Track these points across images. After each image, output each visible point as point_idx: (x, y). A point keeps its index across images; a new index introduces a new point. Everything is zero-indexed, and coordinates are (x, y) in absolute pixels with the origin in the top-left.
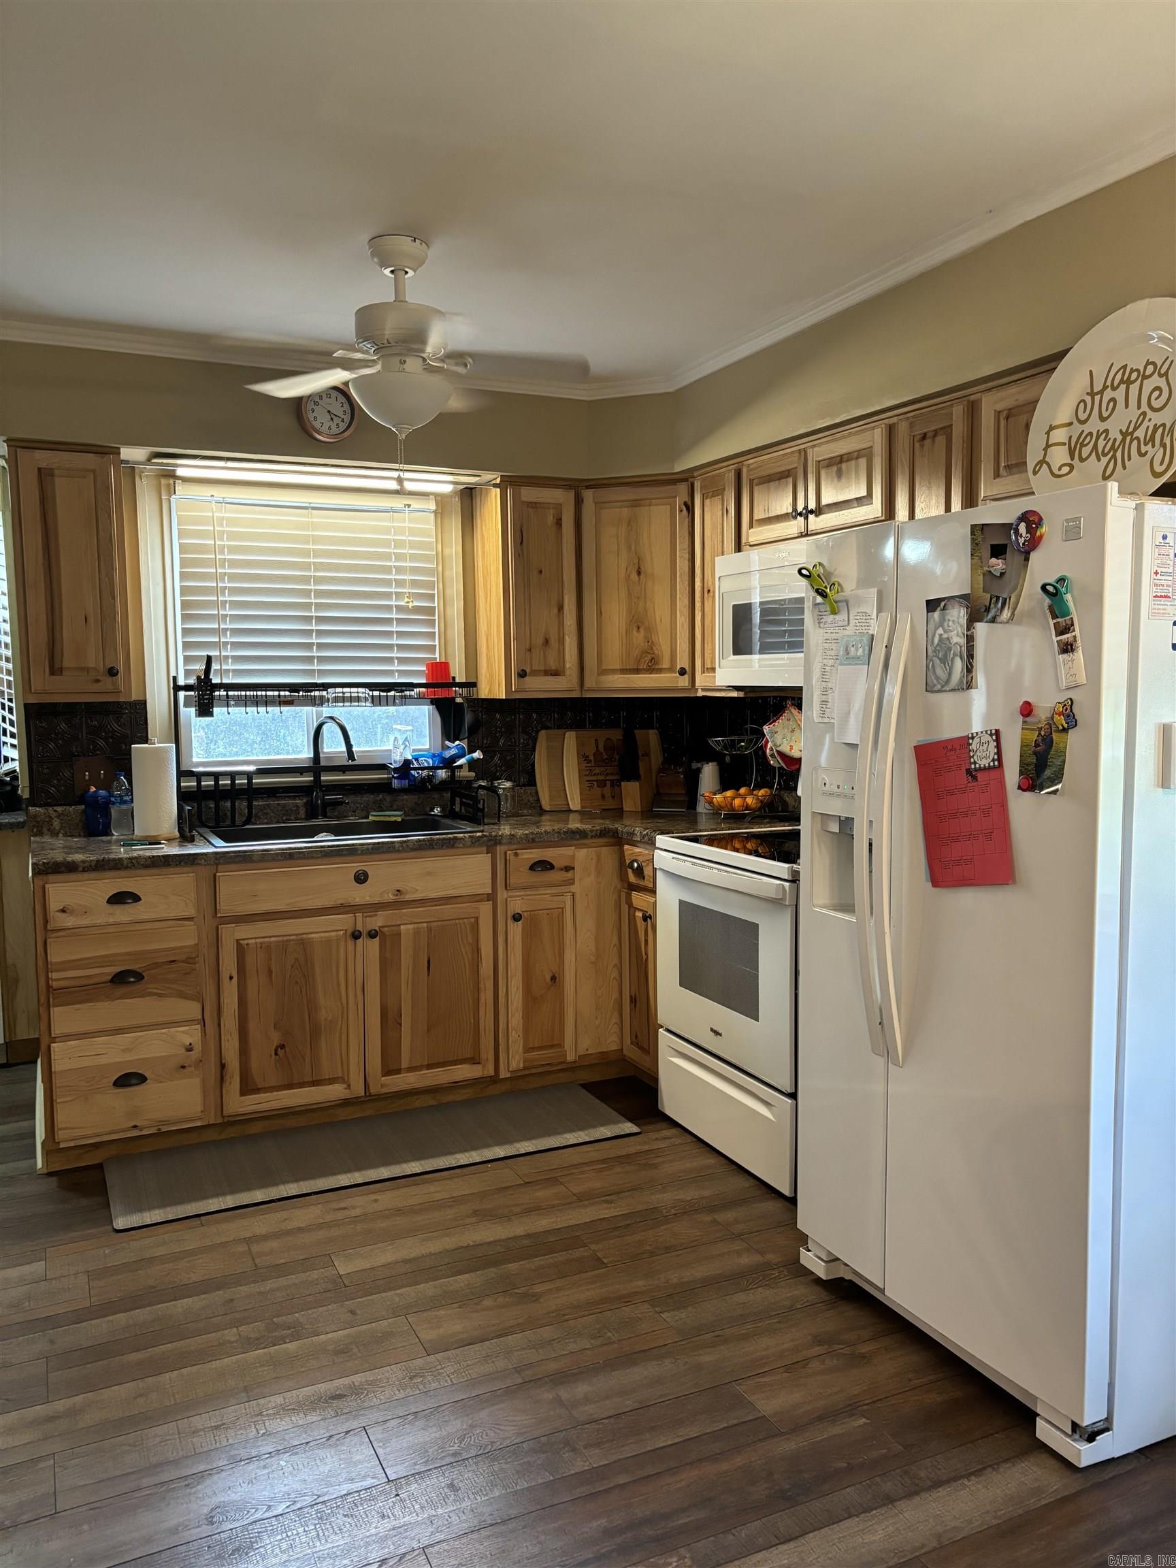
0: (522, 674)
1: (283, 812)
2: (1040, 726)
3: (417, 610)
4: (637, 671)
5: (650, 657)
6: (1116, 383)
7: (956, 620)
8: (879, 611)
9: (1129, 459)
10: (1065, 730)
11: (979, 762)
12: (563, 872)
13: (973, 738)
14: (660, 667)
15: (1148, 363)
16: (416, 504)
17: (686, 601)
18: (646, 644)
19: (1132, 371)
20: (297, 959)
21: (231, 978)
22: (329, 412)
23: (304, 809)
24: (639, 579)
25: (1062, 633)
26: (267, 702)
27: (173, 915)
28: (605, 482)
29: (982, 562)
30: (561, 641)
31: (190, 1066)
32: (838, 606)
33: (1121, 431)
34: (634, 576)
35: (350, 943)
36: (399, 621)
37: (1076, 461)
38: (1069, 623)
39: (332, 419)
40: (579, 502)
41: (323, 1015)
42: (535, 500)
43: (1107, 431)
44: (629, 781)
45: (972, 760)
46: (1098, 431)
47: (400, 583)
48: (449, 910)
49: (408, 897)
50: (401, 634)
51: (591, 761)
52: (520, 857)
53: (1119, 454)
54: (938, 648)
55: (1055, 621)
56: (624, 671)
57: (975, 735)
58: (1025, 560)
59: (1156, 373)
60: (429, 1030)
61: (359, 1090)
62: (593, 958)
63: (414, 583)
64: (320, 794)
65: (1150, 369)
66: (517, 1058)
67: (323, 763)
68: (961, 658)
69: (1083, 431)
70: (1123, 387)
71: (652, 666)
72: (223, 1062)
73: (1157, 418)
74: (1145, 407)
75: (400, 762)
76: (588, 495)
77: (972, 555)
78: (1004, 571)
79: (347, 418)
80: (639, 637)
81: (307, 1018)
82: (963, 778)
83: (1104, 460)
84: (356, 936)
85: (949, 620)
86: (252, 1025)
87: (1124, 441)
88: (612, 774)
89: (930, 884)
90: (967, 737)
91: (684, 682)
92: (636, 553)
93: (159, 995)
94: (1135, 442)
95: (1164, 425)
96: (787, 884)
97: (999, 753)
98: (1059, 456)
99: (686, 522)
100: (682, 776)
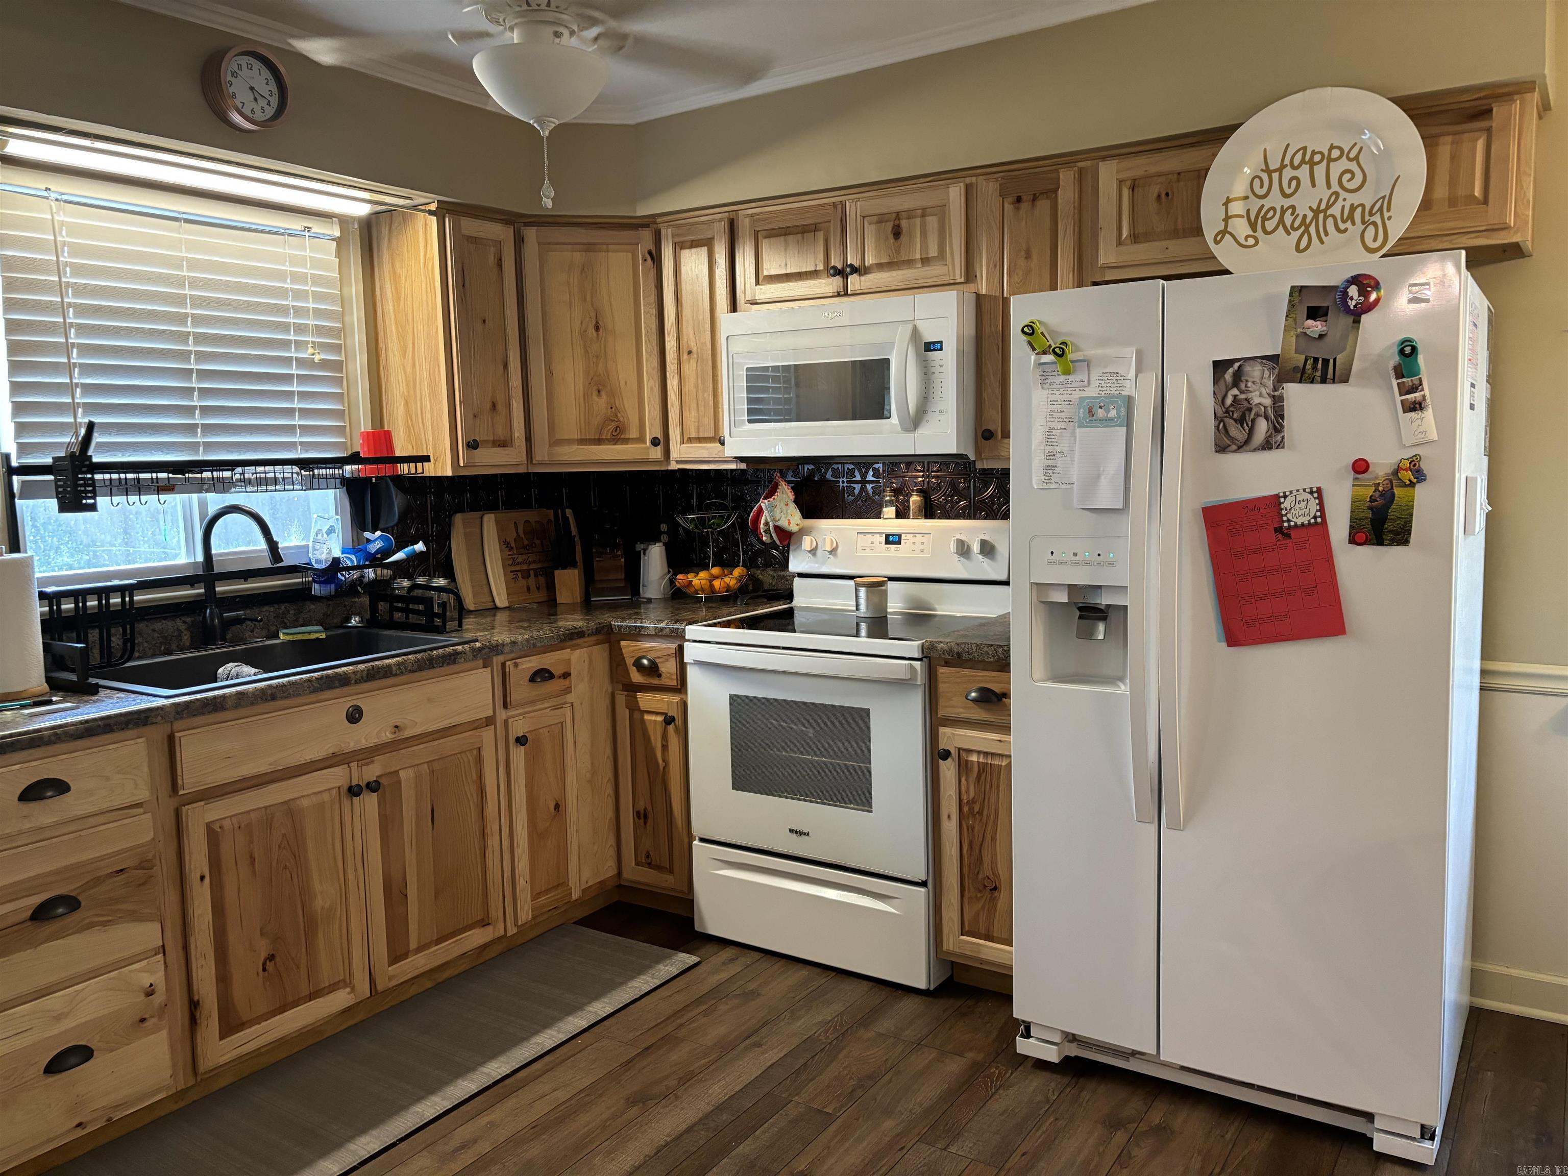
0: (472, 445)
1: (161, 640)
2: (1378, 482)
3: (324, 364)
4: (599, 441)
5: (614, 425)
6: (1296, 162)
7: (1258, 380)
8: (1139, 371)
9: (1326, 234)
10: (1412, 485)
11: (1294, 519)
12: (561, 680)
13: (1285, 497)
14: (627, 436)
15: (1332, 147)
16: (318, 228)
17: (655, 363)
18: (609, 410)
19: (1314, 153)
20: (284, 835)
21: (202, 878)
22: (252, 89)
23: (188, 634)
24: (598, 335)
25: (1409, 392)
26: (139, 488)
27: (118, 802)
28: (550, 220)
29: (1296, 324)
30: (509, 406)
31: (152, 1017)
32: (1074, 367)
33: (1310, 208)
34: (591, 330)
35: (346, 803)
36: (302, 379)
37: (1260, 233)
38: (1417, 382)
39: (256, 99)
40: (519, 241)
41: (320, 903)
42: (475, 235)
43: (1293, 208)
44: (565, 569)
45: (1285, 518)
46: (1282, 207)
47: (299, 329)
48: (448, 745)
49: (408, 733)
50: (303, 395)
51: (512, 548)
52: (520, 668)
53: (1312, 229)
54: (1231, 409)
55: (1399, 381)
56: (582, 441)
57: (1288, 493)
58: (1354, 322)
59: (1345, 157)
60: (436, 897)
61: (364, 989)
62: (588, 775)
63: (320, 330)
64: (217, 611)
65: (1335, 153)
66: (526, 908)
67: (217, 570)
68: (1267, 418)
69: (1263, 206)
70: (1306, 168)
71: (618, 435)
72: (196, 998)
73: (1354, 199)
74: (1335, 187)
75: (326, 561)
76: (531, 234)
77: (1287, 316)
78: (1323, 333)
79: (275, 100)
80: (601, 403)
81: (301, 912)
82: (1270, 537)
83: (1296, 235)
84: (354, 791)
85: (1247, 381)
86: (233, 937)
87: (1315, 217)
88: (534, 562)
89: (1224, 644)
90: (1277, 497)
91: (656, 453)
92: (592, 305)
93: (104, 924)
94: (1330, 221)
95: (1363, 206)
96: (917, 664)
97: (1322, 509)
98: (1241, 228)
99: (652, 273)
100: (623, 560)
